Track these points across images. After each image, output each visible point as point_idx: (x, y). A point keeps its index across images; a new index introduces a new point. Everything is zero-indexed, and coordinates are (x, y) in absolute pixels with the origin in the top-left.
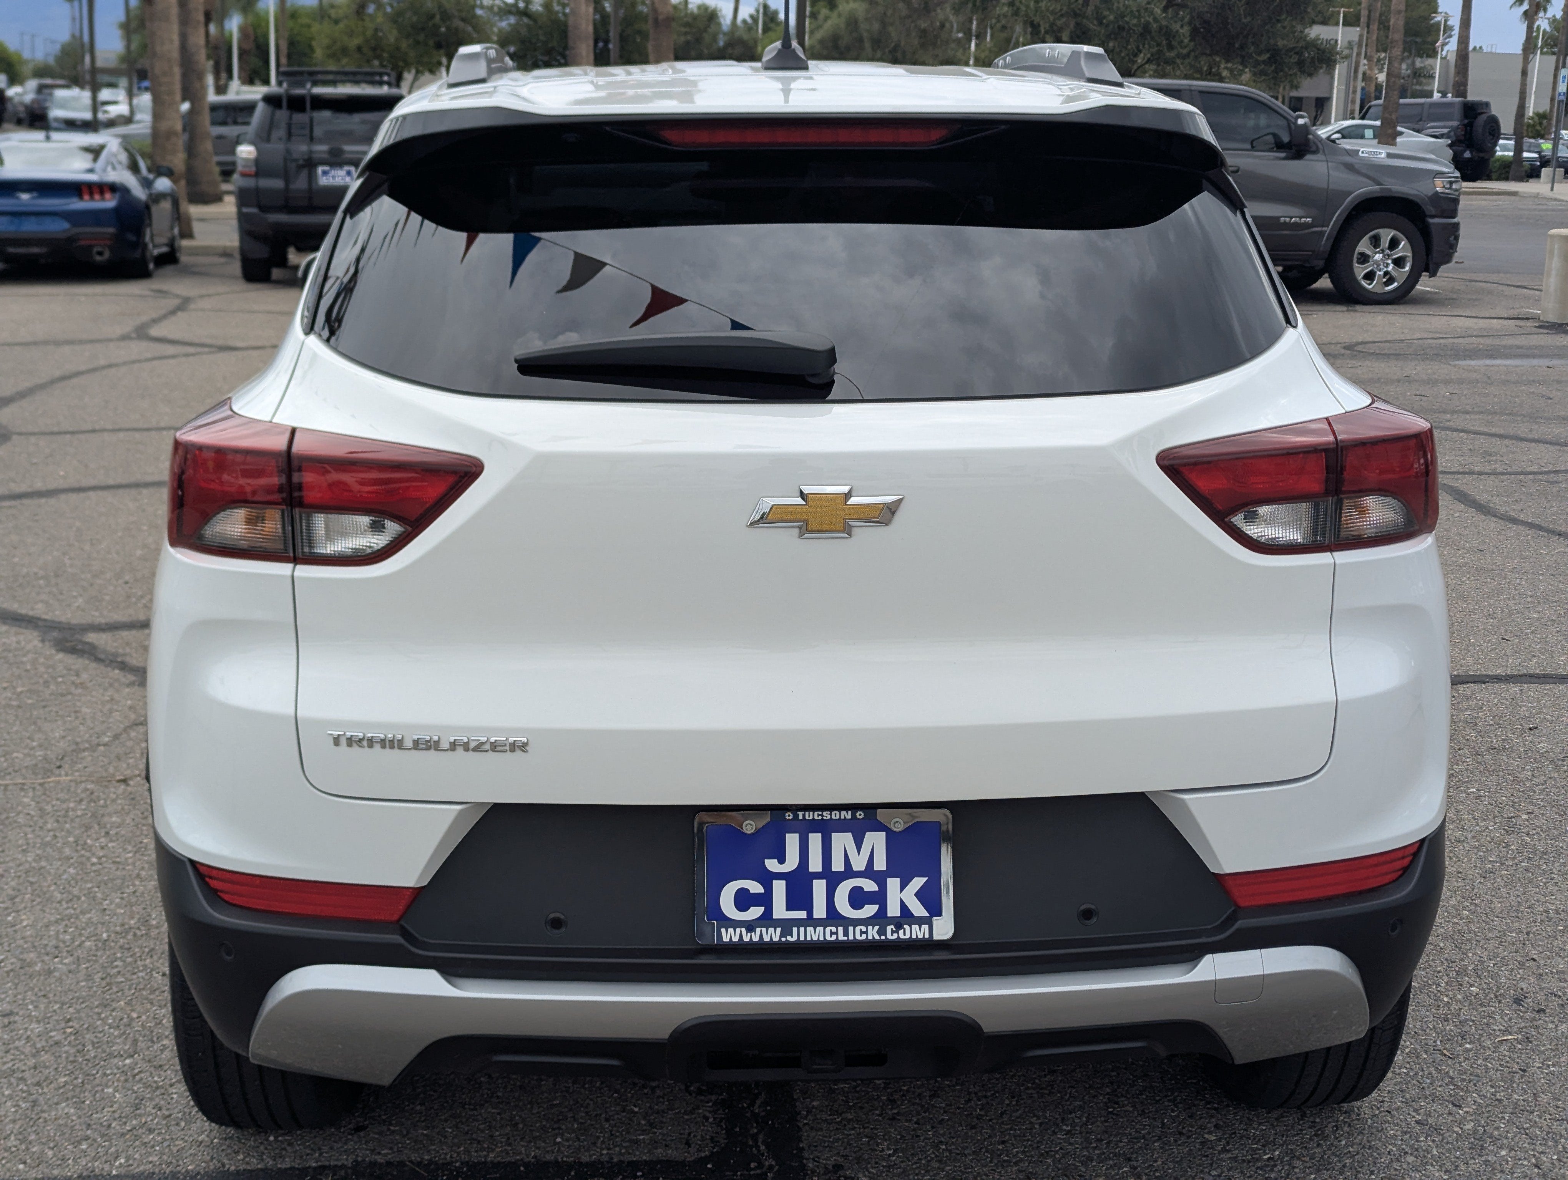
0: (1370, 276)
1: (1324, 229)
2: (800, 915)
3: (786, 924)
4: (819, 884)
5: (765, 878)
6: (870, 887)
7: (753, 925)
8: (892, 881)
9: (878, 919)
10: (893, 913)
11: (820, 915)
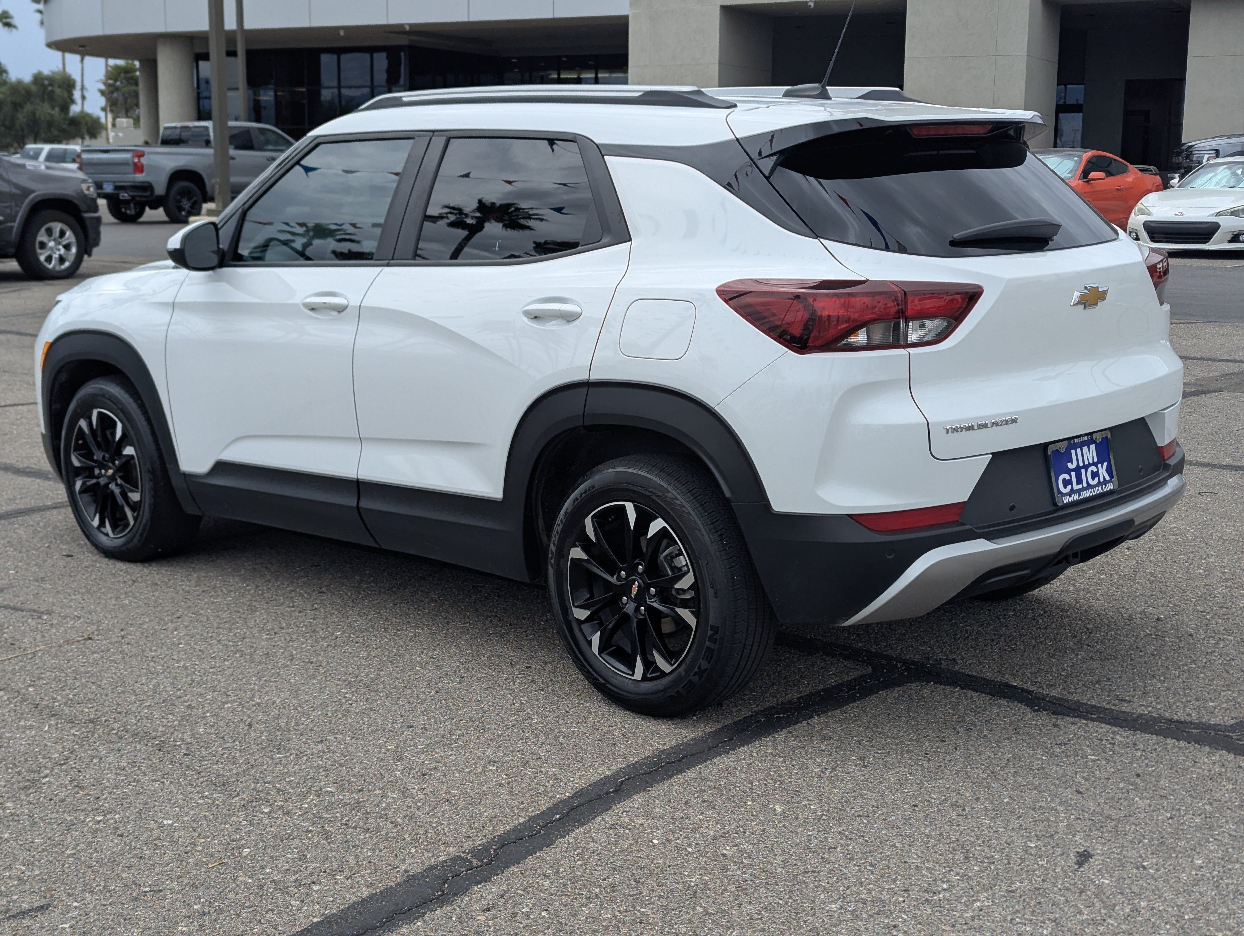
0: (49, 259)
1: (13, 224)
2: (1080, 486)
3: (1079, 491)
4: (1083, 471)
5: (1069, 471)
6: (1095, 470)
7: (1069, 494)
8: (1100, 466)
9: (1099, 484)
10: (1102, 480)
11: (1085, 485)
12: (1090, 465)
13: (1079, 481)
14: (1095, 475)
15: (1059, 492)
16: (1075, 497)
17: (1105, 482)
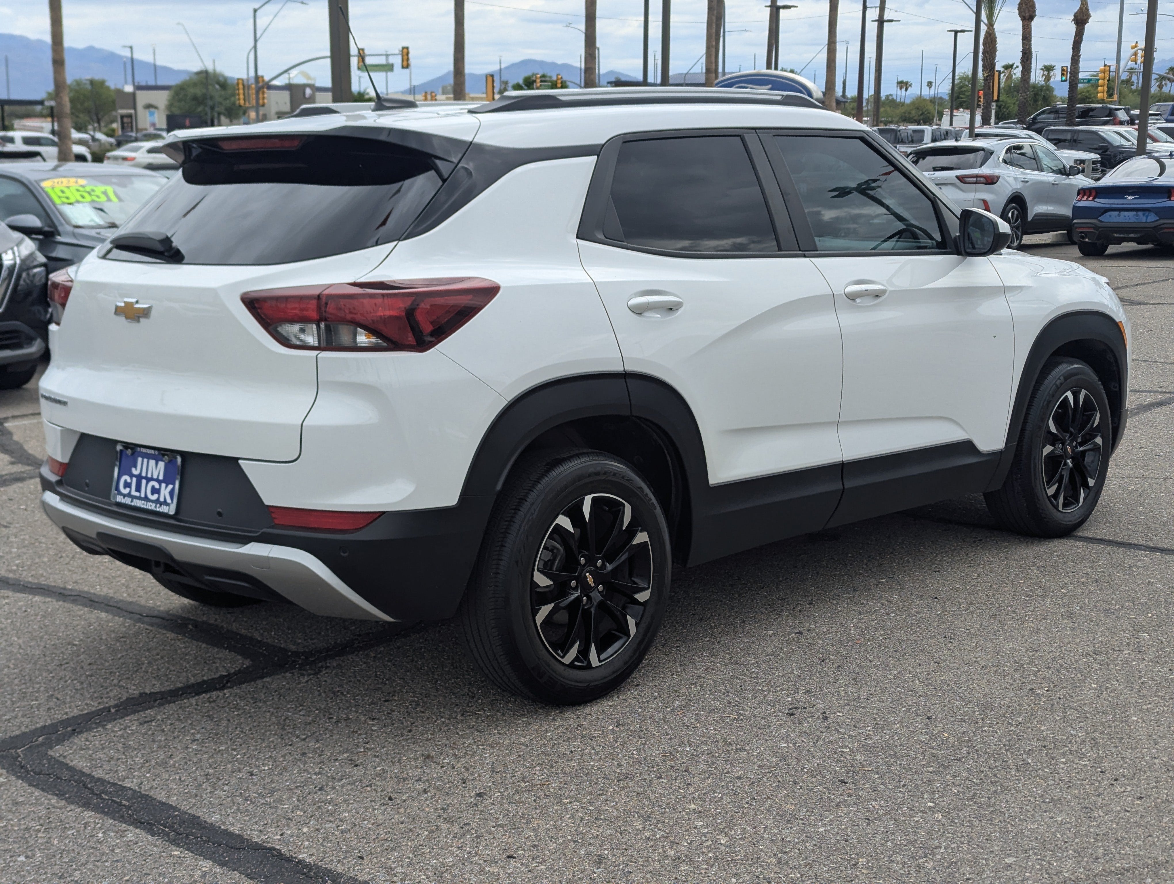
2: (137, 494)
3: (133, 497)
4: (144, 482)
5: (132, 476)
6: (157, 486)
7: (124, 496)
8: (163, 485)
9: (157, 501)
10: (162, 499)
11: (143, 495)
12: (152, 479)
13: (138, 489)
14: (155, 491)
15: (117, 488)
16: (127, 501)
17: (165, 503)
